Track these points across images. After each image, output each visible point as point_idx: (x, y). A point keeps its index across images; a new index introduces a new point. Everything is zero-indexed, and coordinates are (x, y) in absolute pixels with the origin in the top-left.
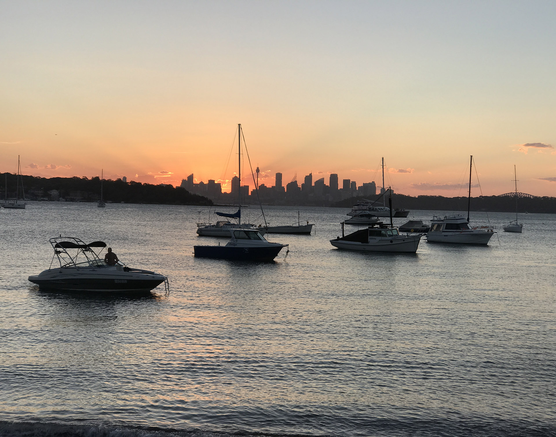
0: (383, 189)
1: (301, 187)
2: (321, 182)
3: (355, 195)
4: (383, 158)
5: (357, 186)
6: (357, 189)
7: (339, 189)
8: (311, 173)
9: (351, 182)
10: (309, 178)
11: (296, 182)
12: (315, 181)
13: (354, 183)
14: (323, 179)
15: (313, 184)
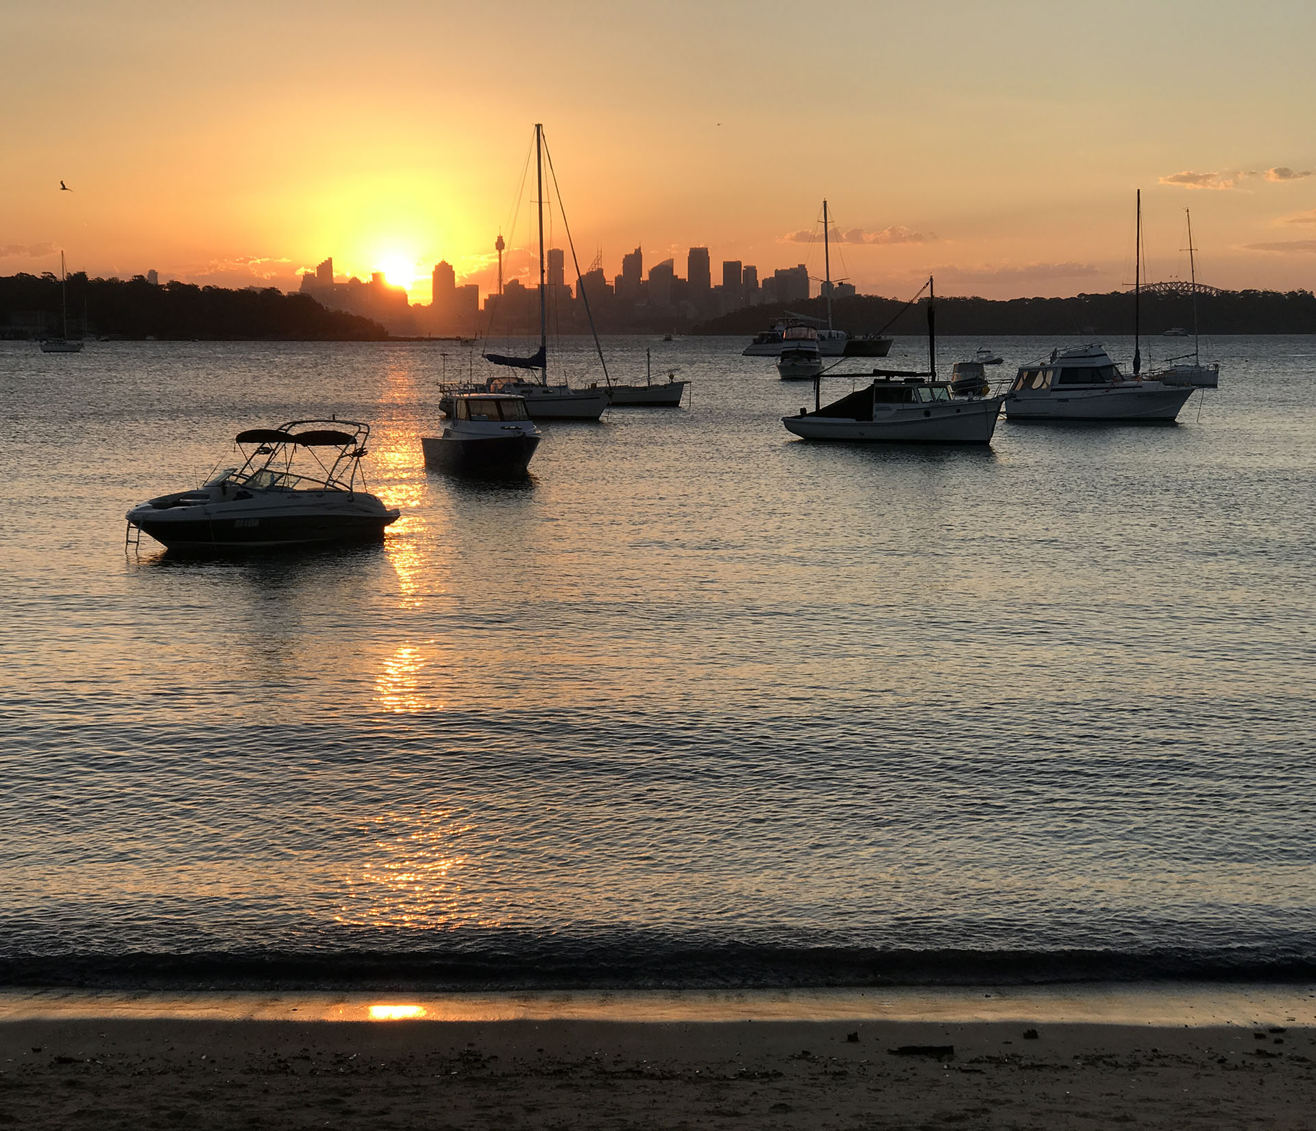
0: (827, 285)
1: (613, 284)
2: (665, 270)
3: (754, 302)
4: (825, 202)
5: (760, 279)
6: (760, 285)
7: (712, 287)
8: (640, 248)
9: (743, 268)
10: (633, 261)
11: (601, 271)
12: (650, 268)
13: (752, 271)
14: (672, 261)
15: (645, 277)
